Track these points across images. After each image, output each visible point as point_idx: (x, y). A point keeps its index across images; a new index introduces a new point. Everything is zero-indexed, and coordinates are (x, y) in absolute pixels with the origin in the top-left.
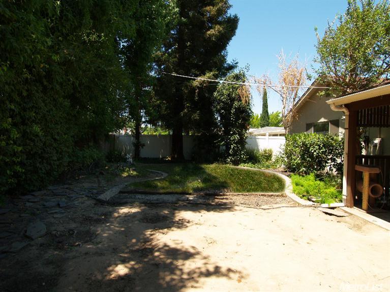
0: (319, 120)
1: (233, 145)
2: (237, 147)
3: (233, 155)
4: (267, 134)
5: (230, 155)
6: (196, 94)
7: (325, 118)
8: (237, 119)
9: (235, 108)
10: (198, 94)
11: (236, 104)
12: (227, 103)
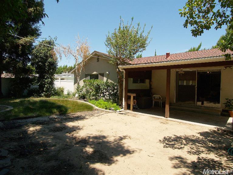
0: (93, 73)
1: (46, 85)
2: (49, 86)
3: (46, 92)
4: (60, 79)
5: (44, 91)
6: (20, 49)
7: (96, 72)
8: (50, 69)
9: (49, 62)
10: (21, 49)
11: (50, 60)
12: (43, 59)
